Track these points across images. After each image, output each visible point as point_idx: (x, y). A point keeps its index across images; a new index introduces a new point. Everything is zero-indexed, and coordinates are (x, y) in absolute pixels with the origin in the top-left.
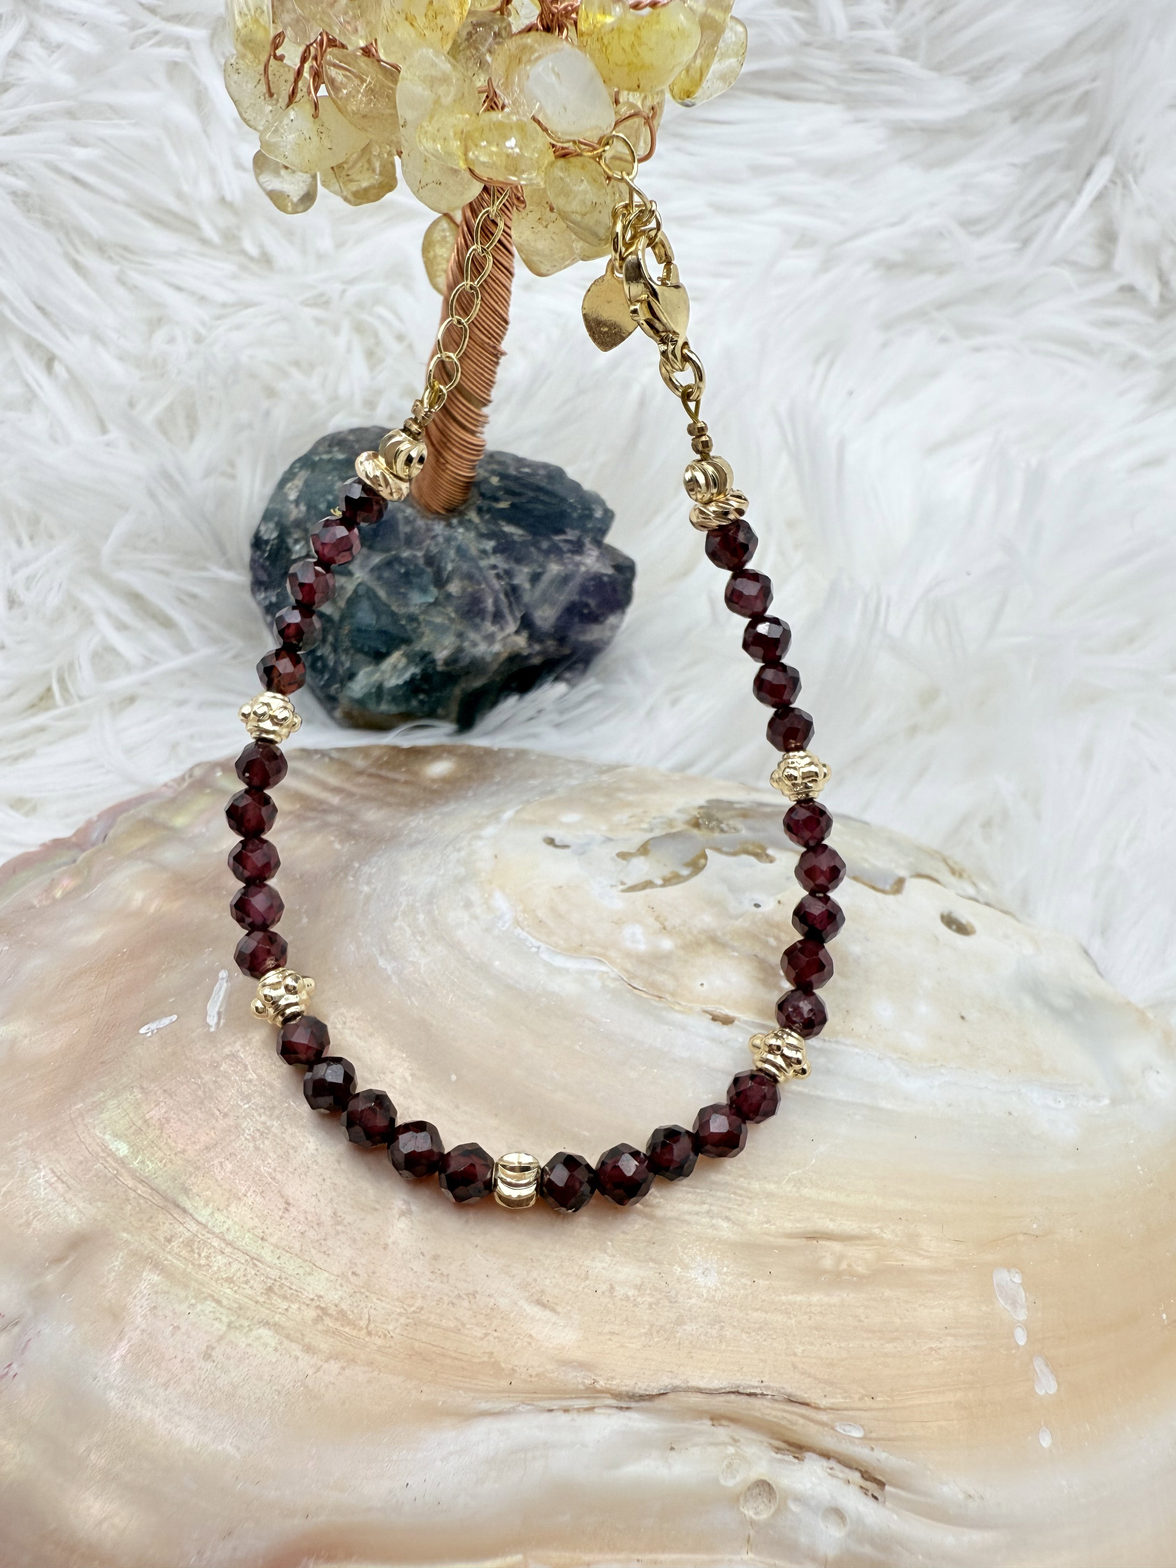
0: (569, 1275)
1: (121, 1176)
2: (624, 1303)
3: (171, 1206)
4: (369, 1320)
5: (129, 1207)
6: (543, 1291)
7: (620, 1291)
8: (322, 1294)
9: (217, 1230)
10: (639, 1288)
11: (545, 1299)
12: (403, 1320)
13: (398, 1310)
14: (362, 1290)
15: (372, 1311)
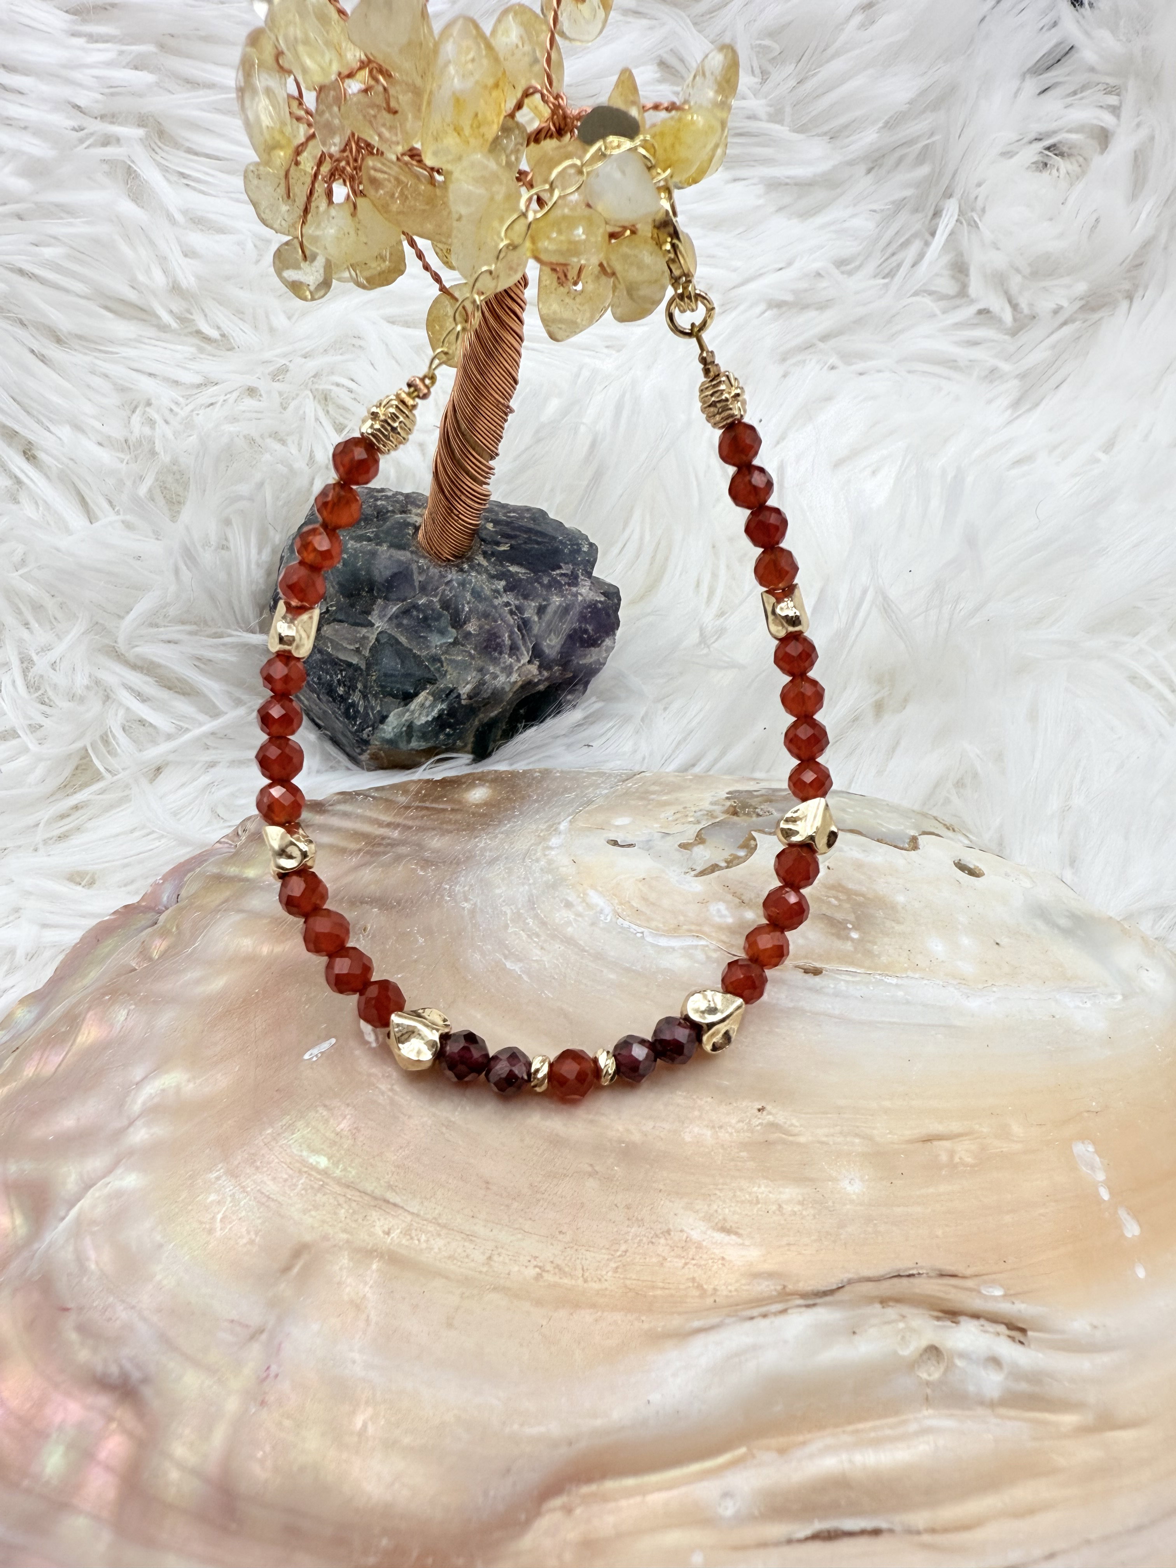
0: (742, 1202)
1: (327, 1184)
2: (793, 1218)
3: (381, 1203)
4: (583, 1269)
5: (343, 1211)
6: (724, 1219)
7: (788, 1208)
8: (537, 1254)
9: (429, 1216)
10: (801, 1203)
11: (728, 1226)
12: (613, 1265)
13: (606, 1257)
14: (571, 1245)
15: (584, 1262)
